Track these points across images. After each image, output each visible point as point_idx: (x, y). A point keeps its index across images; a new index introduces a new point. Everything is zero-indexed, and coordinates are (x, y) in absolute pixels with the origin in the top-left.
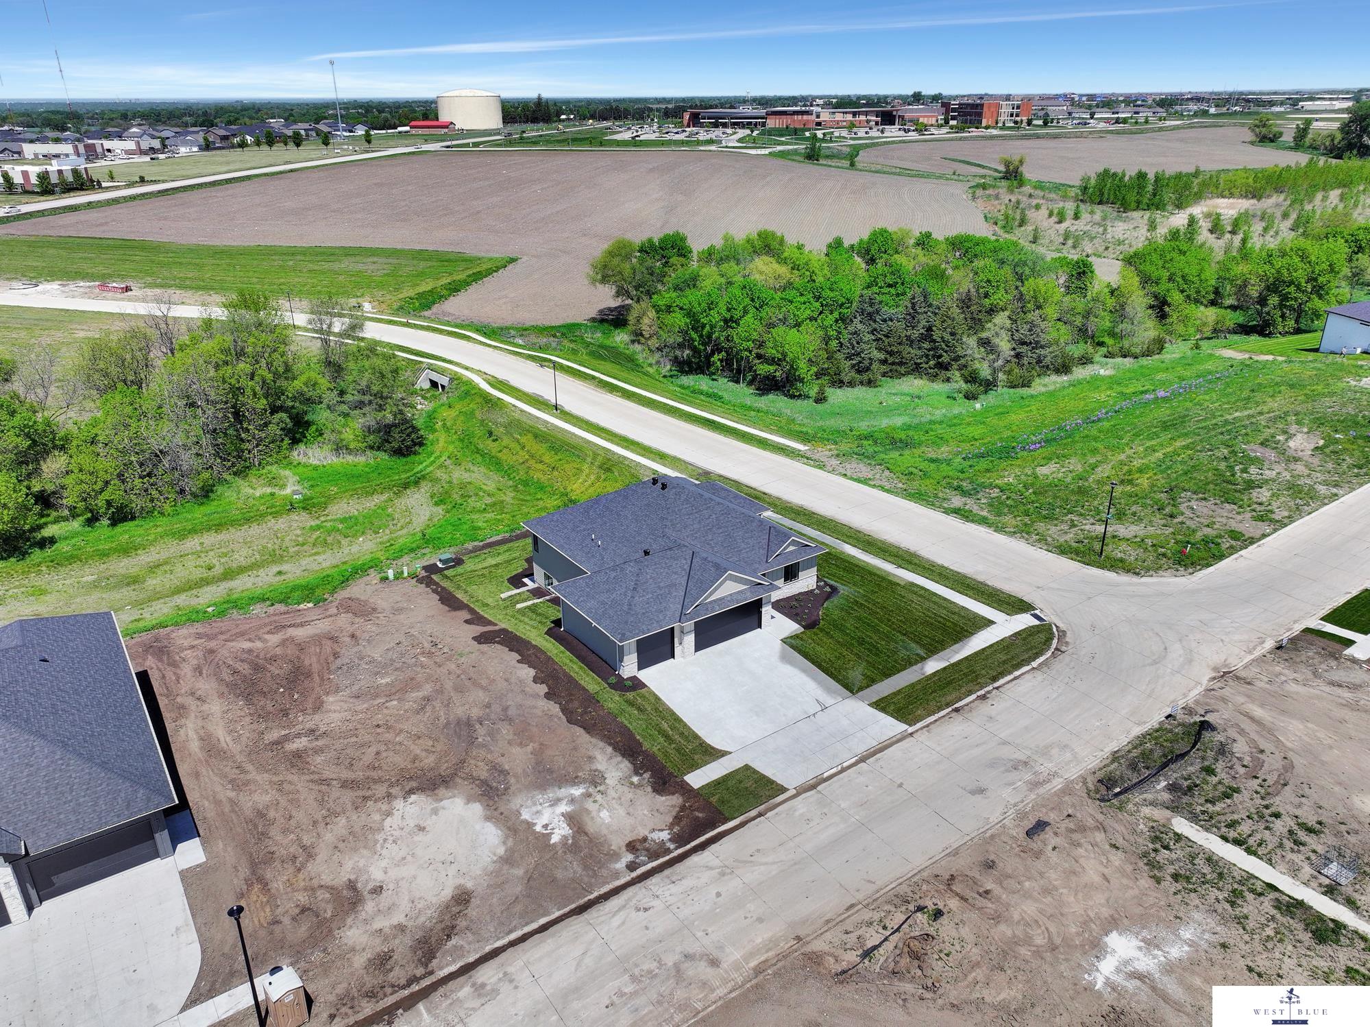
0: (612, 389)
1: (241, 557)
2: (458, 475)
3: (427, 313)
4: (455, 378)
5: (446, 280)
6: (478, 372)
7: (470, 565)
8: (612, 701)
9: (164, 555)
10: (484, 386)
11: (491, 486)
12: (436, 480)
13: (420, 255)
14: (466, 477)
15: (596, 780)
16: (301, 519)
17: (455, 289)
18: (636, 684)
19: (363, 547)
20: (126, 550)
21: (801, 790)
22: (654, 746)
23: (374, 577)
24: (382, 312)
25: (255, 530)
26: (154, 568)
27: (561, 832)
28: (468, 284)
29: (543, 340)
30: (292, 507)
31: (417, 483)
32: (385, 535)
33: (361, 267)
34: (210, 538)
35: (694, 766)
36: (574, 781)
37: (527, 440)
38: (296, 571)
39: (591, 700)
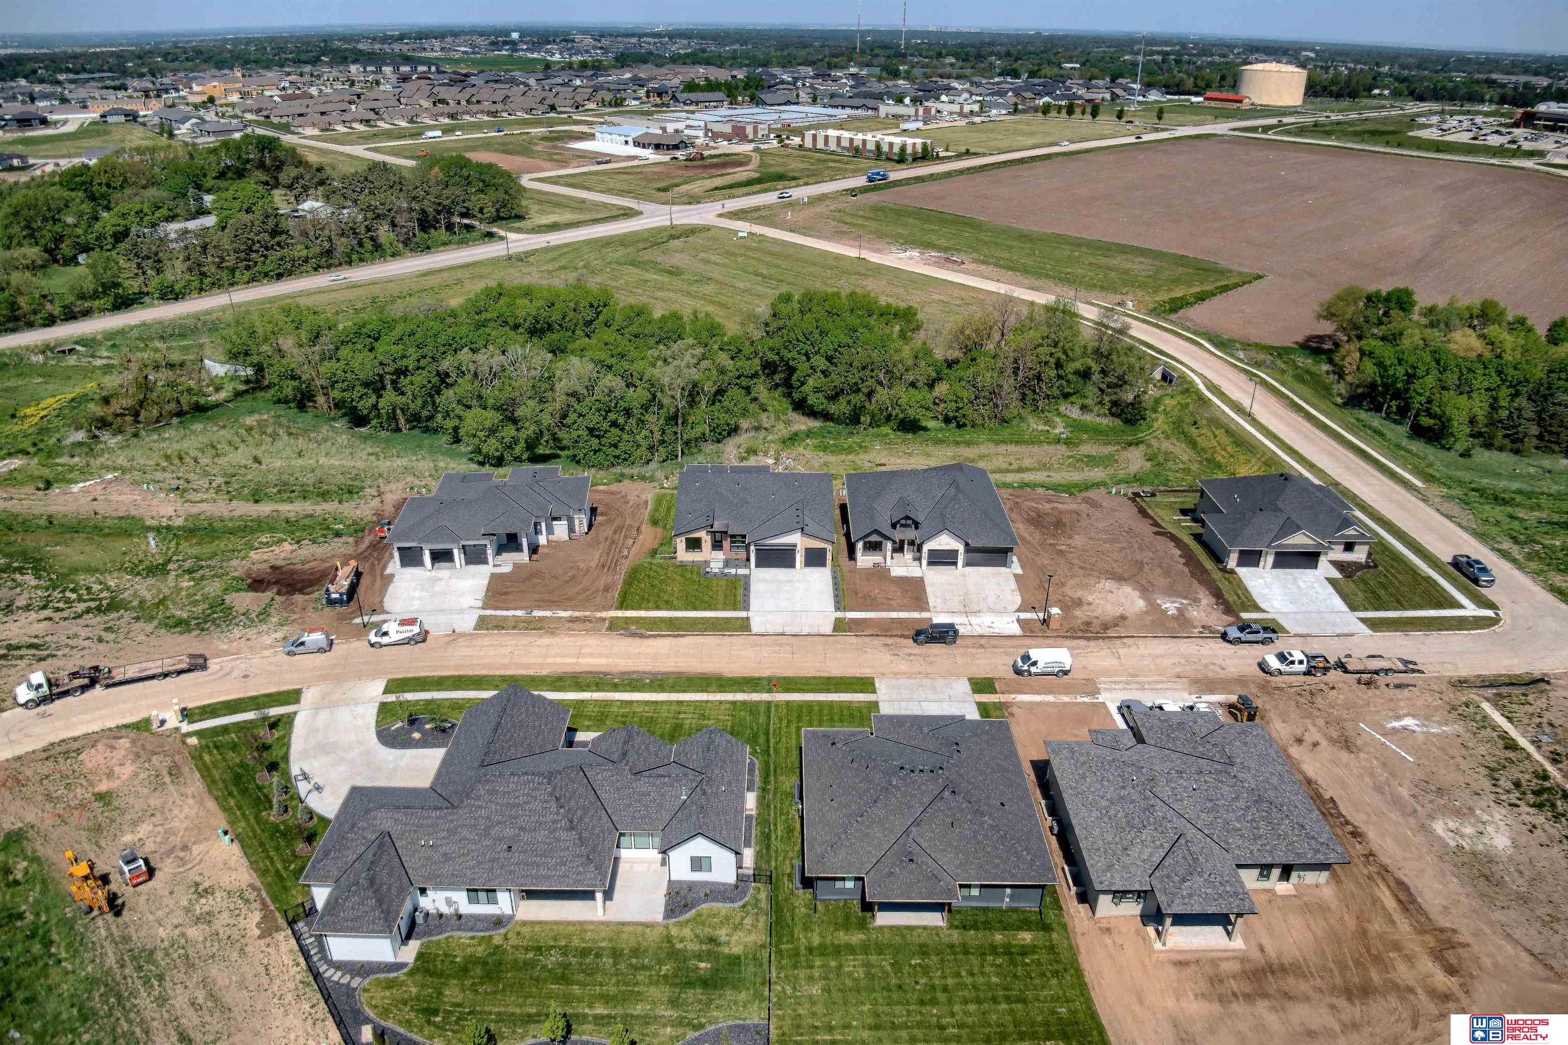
0: (1299, 409)
1: (1027, 463)
2: (1166, 445)
3: (1173, 317)
4: (1183, 378)
5: (1196, 289)
6: (1200, 375)
7: (1159, 498)
8: (1217, 575)
9: (986, 452)
10: (1202, 387)
11: (1185, 458)
12: (1149, 446)
13: (1180, 260)
14: (1171, 448)
15: (1196, 601)
16: (1062, 449)
17: (1201, 297)
18: (1232, 572)
19: (1097, 474)
20: (968, 444)
21: (1296, 635)
22: (1231, 598)
23: (1103, 490)
24: (1139, 311)
25: (1036, 449)
26: (982, 457)
27: (1172, 612)
28: (1214, 295)
29: (1261, 357)
30: (1058, 441)
31: (1137, 444)
32: (1111, 471)
33: (1128, 265)
34: (1012, 448)
35: (1247, 611)
36: (1186, 598)
37: (1220, 433)
38: (1058, 477)
39: (1205, 571)
